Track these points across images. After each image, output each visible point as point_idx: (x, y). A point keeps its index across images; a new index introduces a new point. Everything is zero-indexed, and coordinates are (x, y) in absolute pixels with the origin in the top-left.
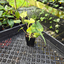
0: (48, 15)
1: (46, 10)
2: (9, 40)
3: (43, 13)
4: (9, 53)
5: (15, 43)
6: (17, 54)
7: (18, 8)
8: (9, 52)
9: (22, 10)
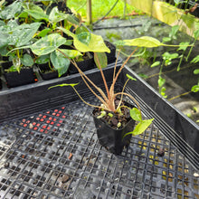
0: (189, 48)
1: (184, 28)
2: (51, 113)
3: (175, 38)
4: (43, 155)
5: (66, 126)
6: (67, 163)
7: (94, 21)
8: (45, 150)
9: (106, 28)
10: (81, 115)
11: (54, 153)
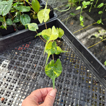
5: (32, 52)
8: (24, 64)
10: (39, 46)
11: (28, 65)
